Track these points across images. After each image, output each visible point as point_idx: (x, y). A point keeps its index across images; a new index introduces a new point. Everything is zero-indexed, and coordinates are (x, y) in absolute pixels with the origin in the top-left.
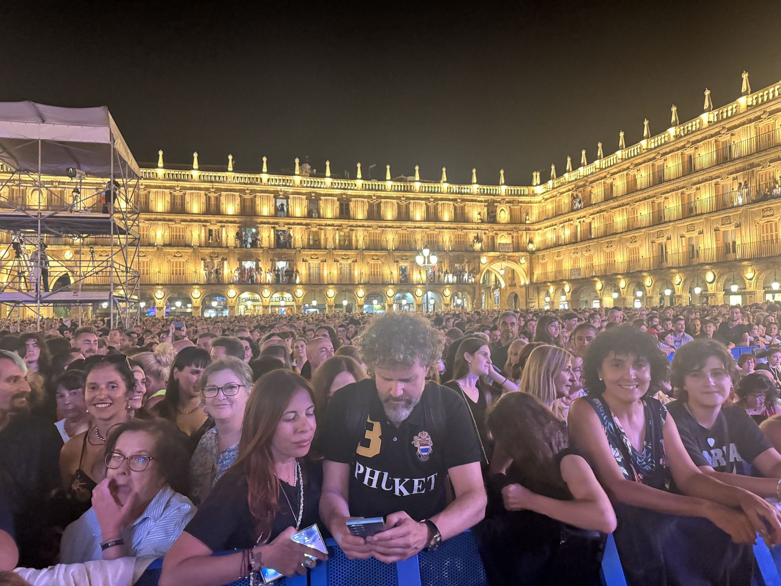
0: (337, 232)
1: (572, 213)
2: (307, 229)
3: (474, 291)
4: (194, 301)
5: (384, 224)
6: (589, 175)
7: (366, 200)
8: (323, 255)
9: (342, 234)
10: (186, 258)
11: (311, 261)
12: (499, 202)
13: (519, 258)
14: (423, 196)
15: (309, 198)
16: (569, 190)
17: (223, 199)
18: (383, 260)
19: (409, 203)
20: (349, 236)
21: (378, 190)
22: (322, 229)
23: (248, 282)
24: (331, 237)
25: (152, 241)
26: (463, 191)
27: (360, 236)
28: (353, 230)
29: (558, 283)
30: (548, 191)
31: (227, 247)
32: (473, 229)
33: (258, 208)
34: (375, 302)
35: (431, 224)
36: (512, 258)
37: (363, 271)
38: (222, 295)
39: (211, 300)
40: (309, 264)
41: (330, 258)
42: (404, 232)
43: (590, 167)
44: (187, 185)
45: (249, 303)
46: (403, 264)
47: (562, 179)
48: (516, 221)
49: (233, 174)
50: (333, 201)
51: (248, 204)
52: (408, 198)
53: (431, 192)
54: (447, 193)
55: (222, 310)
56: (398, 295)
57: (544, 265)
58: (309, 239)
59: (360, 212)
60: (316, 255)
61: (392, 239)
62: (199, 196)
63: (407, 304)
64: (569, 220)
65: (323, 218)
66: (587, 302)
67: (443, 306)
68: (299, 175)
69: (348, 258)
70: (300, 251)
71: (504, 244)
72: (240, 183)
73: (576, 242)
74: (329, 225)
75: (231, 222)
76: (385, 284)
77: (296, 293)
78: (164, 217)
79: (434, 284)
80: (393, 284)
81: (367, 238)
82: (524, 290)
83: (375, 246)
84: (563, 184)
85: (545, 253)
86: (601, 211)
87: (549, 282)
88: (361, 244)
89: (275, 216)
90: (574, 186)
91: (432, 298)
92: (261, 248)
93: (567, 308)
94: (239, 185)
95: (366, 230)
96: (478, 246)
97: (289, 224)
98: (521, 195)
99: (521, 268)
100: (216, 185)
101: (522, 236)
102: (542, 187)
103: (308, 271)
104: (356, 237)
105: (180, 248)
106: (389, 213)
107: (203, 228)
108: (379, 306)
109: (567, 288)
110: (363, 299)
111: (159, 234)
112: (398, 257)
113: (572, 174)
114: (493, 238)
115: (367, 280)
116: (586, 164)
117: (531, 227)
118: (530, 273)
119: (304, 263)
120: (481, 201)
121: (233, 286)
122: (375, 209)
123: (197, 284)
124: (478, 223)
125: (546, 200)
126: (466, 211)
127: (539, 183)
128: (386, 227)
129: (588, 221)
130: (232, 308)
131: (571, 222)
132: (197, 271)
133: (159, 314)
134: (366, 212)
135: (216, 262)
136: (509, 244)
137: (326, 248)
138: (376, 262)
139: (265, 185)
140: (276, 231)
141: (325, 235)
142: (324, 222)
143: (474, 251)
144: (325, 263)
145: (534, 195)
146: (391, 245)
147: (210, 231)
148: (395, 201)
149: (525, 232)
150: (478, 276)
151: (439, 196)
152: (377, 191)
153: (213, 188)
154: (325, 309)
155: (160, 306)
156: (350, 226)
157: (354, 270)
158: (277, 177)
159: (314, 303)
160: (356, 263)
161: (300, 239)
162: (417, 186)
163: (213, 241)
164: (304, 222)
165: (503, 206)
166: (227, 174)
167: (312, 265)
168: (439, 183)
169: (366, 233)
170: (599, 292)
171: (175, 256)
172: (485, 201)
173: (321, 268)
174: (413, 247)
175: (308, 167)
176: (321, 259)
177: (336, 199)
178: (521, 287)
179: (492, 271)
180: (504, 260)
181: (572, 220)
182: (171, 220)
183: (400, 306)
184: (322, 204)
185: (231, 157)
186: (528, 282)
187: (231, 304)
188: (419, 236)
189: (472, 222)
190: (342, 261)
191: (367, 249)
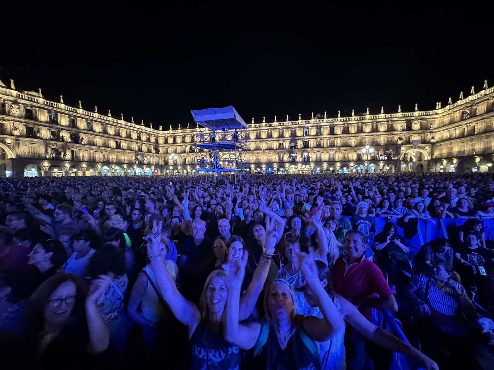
0: (329, 140)
1: (461, 122)
2: (316, 140)
3: (397, 163)
4: (275, 168)
6: (476, 99)
7: (342, 126)
9: (331, 141)
10: (272, 153)
11: (317, 153)
12: (414, 120)
13: (425, 147)
14: (370, 121)
15: (317, 127)
16: (461, 109)
17: (284, 132)
18: (349, 151)
19: (363, 125)
20: (334, 142)
21: (348, 121)
22: (322, 140)
23: (293, 162)
24: (325, 142)
25: (261, 148)
26: (392, 116)
27: (339, 141)
29: (449, 158)
30: (446, 111)
31: (286, 149)
32: (397, 134)
33: (297, 134)
34: (345, 169)
35: (375, 134)
36: (420, 147)
37: (340, 156)
38: (284, 167)
39: (280, 168)
41: (325, 151)
42: (360, 138)
43: (477, 95)
44: (273, 128)
45: (293, 169)
46: (359, 152)
47: (456, 104)
48: (424, 129)
49: (288, 122)
50: (327, 128)
51: (293, 132)
52: (363, 123)
53: (375, 119)
54: (384, 118)
55: (284, 172)
56: (356, 165)
57: (441, 150)
58: (316, 144)
59: (339, 131)
60: (319, 150)
61: (354, 142)
62: (276, 131)
63: (360, 169)
64: (459, 125)
65: (323, 135)
66: (469, 168)
67: (379, 170)
68: (313, 119)
69: (333, 151)
70: (312, 149)
71: (415, 140)
72: (291, 125)
73: (464, 137)
74: (325, 138)
75: (287, 140)
76: (350, 161)
77: (311, 165)
78: (265, 140)
79: (375, 160)
80: (354, 161)
82: (427, 163)
83: (345, 145)
84: (457, 106)
85: (442, 143)
86: (482, 119)
87: (443, 158)
88: (339, 145)
89: (303, 136)
90: (464, 107)
91: (373, 167)
92: (298, 148)
93: (454, 171)
95: (341, 138)
96: (400, 142)
97: (308, 139)
98: (428, 115)
99: (426, 152)
100: (283, 127)
101: (427, 135)
102: (442, 109)
103: (315, 156)
104: (337, 142)
105: (270, 150)
106: (353, 130)
107: (278, 143)
108: (347, 170)
109: (455, 161)
110: (339, 167)
111: (264, 146)
112: (356, 149)
113: (463, 101)
114: (409, 138)
115: (341, 159)
116: (474, 93)
117: (433, 131)
118: (432, 154)
119: (314, 153)
120: (403, 120)
121: (287, 163)
122: (346, 129)
123: (276, 163)
124: (400, 131)
125: (444, 116)
126: (394, 126)
127: (440, 108)
128: (351, 136)
129: (472, 125)
131: (460, 126)
132: (275, 158)
133: (264, 173)
134: (342, 131)
135: (282, 154)
136: (419, 140)
137: (323, 147)
138: (345, 152)
139: (300, 124)
140: (303, 142)
141: (323, 142)
143: (398, 144)
144: (323, 153)
145: (436, 114)
146: (353, 144)
147: (280, 143)
148: (356, 125)
149: (429, 133)
150: (399, 156)
151: (379, 120)
153: (281, 128)
154: (323, 171)
155: (264, 170)
156: (334, 138)
157: (335, 155)
158: (304, 121)
159: (318, 169)
160: (336, 153)
161: (313, 144)
162: (367, 117)
163: (281, 147)
164: (315, 137)
165: (416, 122)
166: (286, 122)
168: (380, 114)
169: (341, 140)
170: (477, 163)
171: (269, 153)
172: (405, 120)
173: (321, 155)
176: (321, 151)
177: (328, 127)
178: (425, 161)
179: (408, 153)
180: (415, 148)
181: (461, 125)
182: (267, 141)
183: (357, 170)
184: (322, 129)
185: (287, 116)
186: (429, 159)
187: (287, 170)
188: (367, 139)
189: (397, 131)
190: (330, 152)
191: (342, 146)
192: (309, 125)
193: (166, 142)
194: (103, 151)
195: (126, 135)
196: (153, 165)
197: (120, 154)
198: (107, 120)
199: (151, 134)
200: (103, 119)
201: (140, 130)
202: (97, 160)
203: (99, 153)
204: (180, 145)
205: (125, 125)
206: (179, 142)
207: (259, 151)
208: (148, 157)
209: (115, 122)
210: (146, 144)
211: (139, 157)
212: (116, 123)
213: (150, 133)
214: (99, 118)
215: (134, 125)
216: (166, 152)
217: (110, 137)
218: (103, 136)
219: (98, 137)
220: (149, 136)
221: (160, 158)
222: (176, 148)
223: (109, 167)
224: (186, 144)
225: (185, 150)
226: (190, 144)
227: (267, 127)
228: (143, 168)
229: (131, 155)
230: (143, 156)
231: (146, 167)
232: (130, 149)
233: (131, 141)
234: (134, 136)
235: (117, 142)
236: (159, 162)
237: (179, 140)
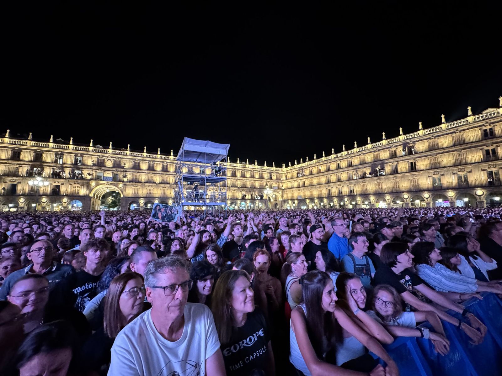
1: (297, 178)
3: (266, 202)
7: (231, 170)
10: (167, 188)
12: (273, 173)
13: (279, 191)
14: (249, 169)
16: (296, 171)
18: (236, 190)
19: (245, 172)
21: (235, 166)
25: (154, 181)
26: (262, 168)
29: (293, 200)
30: (288, 170)
32: (265, 181)
34: (233, 205)
35: (252, 179)
36: (277, 191)
37: (230, 194)
41: (219, 189)
42: (243, 181)
46: (243, 192)
47: (293, 167)
48: (278, 179)
49: (173, 157)
52: (245, 170)
53: (252, 168)
54: (257, 169)
56: (241, 203)
57: (287, 194)
59: (229, 173)
61: (239, 184)
62: (173, 165)
64: (296, 180)
67: (256, 207)
69: (225, 190)
73: (300, 187)
76: (237, 199)
78: (160, 172)
79: (253, 199)
80: (239, 199)
81: (231, 183)
82: (280, 202)
83: (234, 186)
84: (294, 169)
85: (287, 190)
86: (308, 178)
87: (289, 200)
88: (229, 185)
90: (298, 169)
96: (267, 187)
98: (279, 171)
99: (279, 195)
101: (280, 184)
102: (286, 169)
105: (165, 184)
106: (239, 174)
107: (174, 177)
109: (296, 202)
110: (229, 204)
112: (242, 190)
113: (297, 166)
114: (271, 184)
115: (231, 198)
117: (282, 181)
118: (283, 196)
120: (268, 172)
122: (234, 173)
123: (171, 198)
124: (267, 179)
125: (288, 173)
126: (263, 175)
127: (285, 167)
128: (238, 179)
129: (303, 181)
132: (171, 193)
134: (231, 174)
136: (276, 187)
138: (234, 191)
143: (265, 188)
145: (283, 171)
146: (239, 186)
148: (240, 171)
150: (266, 197)
151: (255, 170)
157: (226, 194)
160: (227, 192)
162: (247, 166)
166: (171, 157)
168: (255, 165)
169: (231, 181)
180: (275, 192)
181: (298, 180)
182: (162, 174)
186: (282, 200)
189: (265, 179)
190: (222, 191)
207: (151, 184)
227: (162, 159)
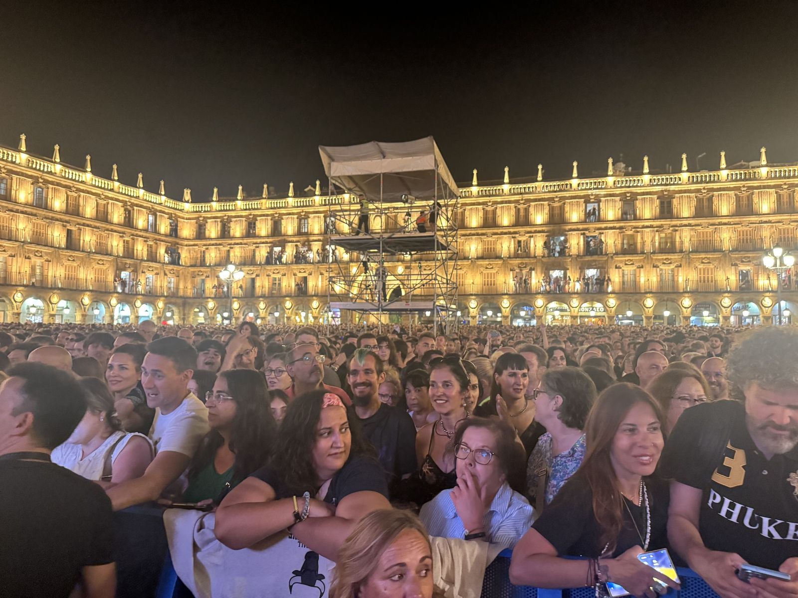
0: (657, 233)
2: (621, 233)
4: (503, 310)
5: (717, 221)
7: (693, 195)
8: (640, 261)
9: (663, 235)
10: (497, 269)
11: (625, 268)
14: (772, 183)
15: (624, 198)
17: (532, 210)
18: (716, 263)
19: (753, 194)
20: (672, 238)
21: (710, 182)
22: (638, 232)
23: (558, 293)
24: (649, 239)
25: (467, 255)
27: (686, 237)
28: (677, 231)
31: (535, 257)
33: (567, 215)
34: (706, 313)
35: (785, 217)
37: (690, 277)
38: (530, 305)
39: (519, 310)
40: (623, 270)
41: (648, 263)
42: (745, 228)
44: (499, 199)
45: (557, 313)
46: (744, 268)
49: (542, 184)
50: (652, 200)
51: (557, 212)
52: (751, 188)
53: (785, 177)
55: (530, 320)
56: (736, 305)
58: (623, 244)
59: (685, 209)
60: (631, 260)
61: (728, 238)
62: (509, 209)
63: (750, 316)
65: (640, 220)
68: (612, 176)
69: (670, 263)
70: (612, 257)
72: (549, 192)
74: (647, 227)
75: (539, 232)
76: (720, 292)
77: (607, 303)
78: (477, 231)
79: (790, 291)
80: (730, 292)
81: (695, 239)
83: (706, 248)
88: (687, 245)
89: (585, 222)
91: (786, 309)
92: (570, 256)
94: (548, 194)
95: (693, 229)
97: (600, 229)
100: (526, 197)
103: (621, 278)
104: (680, 238)
105: (491, 260)
106: (725, 207)
107: (513, 240)
108: (711, 318)
110: (689, 310)
111: (473, 248)
112: (737, 259)
115: (694, 287)
119: (617, 270)
121: (540, 296)
122: (705, 204)
123: (507, 294)
128: (720, 224)
130: (540, 317)
132: (507, 281)
133: (473, 323)
134: (693, 209)
135: (524, 272)
137: (643, 253)
138: (707, 266)
139: (575, 190)
140: (586, 237)
141: (642, 238)
142: (640, 224)
144: (642, 269)
146: (727, 245)
147: (519, 242)
148: (732, 193)
152: (707, 183)
153: (522, 200)
154: (642, 320)
155: (474, 315)
156: (672, 226)
157: (678, 275)
158: (588, 181)
159: (629, 314)
160: (680, 268)
161: (613, 244)
162: (764, 172)
163: (522, 252)
164: (617, 225)
166: (537, 184)
167: (626, 272)
168: (796, 165)
169: (693, 233)
171: (487, 268)
173: (638, 275)
174: (758, 246)
175: (623, 165)
176: (637, 264)
177: (655, 197)
182: (483, 234)
183: (740, 318)
184: (638, 204)
185: (540, 167)
187: (539, 314)
188: (766, 232)
190: (662, 267)
191: (695, 251)
192: (603, 192)
193: (200, 234)
194: (31, 256)
195: (94, 211)
196: (163, 296)
197: (75, 264)
198: (50, 173)
199: (161, 211)
200: (39, 170)
201: (133, 201)
202: (15, 278)
203: (19, 260)
204: (241, 244)
205: (95, 186)
206: (238, 234)
208: (150, 275)
209: (68, 179)
210: (146, 239)
211: (124, 275)
212: (72, 179)
213: (159, 208)
214: (28, 167)
215: (117, 184)
216: (199, 261)
217: (52, 219)
218: (35, 215)
219: (22, 215)
220: (156, 216)
221: (182, 277)
222: (229, 251)
223: (44, 300)
224: (259, 241)
225: (254, 255)
226: (268, 240)
227: (483, 196)
228: (133, 306)
229: (104, 267)
230: (135, 271)
231: (142, 303)
232: (103, 250)
233: (108, 230)
234: (117, 216)
235: (69, 233)
236: (177, 288)
237: (237, 230)
